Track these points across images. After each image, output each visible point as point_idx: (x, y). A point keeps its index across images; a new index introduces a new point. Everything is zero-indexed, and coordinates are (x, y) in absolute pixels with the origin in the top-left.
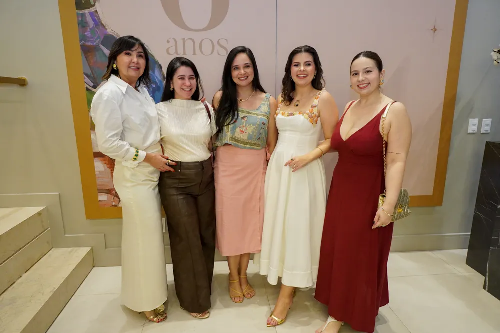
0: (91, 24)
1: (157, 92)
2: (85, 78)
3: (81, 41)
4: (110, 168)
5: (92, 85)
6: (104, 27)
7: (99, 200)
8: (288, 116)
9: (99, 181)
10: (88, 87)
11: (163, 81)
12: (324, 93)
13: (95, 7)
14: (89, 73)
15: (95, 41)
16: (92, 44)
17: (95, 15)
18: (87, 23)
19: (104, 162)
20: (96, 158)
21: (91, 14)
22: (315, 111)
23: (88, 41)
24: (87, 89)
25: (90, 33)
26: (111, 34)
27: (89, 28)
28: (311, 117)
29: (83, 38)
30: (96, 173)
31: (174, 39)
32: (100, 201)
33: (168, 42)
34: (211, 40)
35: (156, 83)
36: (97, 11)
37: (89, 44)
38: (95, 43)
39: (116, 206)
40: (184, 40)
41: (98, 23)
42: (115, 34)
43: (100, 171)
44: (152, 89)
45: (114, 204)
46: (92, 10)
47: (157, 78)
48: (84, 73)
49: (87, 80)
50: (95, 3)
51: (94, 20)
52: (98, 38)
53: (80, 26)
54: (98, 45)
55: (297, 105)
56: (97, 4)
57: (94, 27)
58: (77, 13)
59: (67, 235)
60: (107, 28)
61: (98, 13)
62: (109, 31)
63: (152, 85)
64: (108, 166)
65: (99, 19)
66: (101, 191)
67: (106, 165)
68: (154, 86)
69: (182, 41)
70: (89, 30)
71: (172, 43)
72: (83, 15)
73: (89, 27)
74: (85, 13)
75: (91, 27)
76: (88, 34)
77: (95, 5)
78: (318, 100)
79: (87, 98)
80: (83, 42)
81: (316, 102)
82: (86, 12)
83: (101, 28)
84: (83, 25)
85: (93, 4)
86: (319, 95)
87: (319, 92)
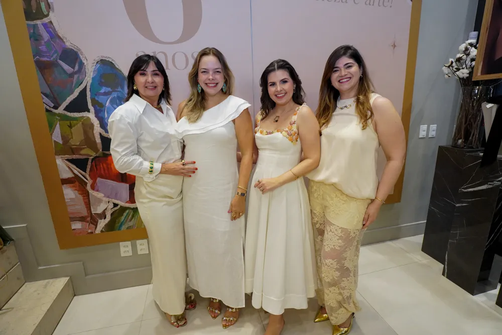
0: (46, 36)
2: (43, 99)
3: (34, 56)
4: (81, 194)
5: (52, 105)
6: (62, 40)
7: (73, 228)
8: (266, 134)
9: (70, 209)
10: (48, 107)
12: (304, 109)
13: (48, 18)
14: (48, 91)
15: (52, 57)
16: (48, 60)
17: (49, 26)
18: (40, 35)
19: (74, 188)
20: (65, 185)
21: (45, 25)
22: (294, 128)
23: (43, 56)
24: (47, 110)
25: (44, 47)
26: (71, 47)
27: (43, 42)
28: (290, 135)
29: (37, 53)
30: (66, 201)
32: (73, 230)
34: (184, 54)
36: (51, 22)
37: (45, 59)
38: (52, 59)
39: (92, 233)
40: (154, 53)
41: (54, 35)
42: (74, 48)
43: (70, 199)
45: (89, 231)
46: (46, 20)
48: (42, 93)
49: (46, 100)
50: (49, 12)
51: (48, 32)
52: (56, 52)
53: (32, 39)
54: (56, 61)
55: (276, 121)
56: (51, 14)
57: (48, 40)
58: (27, 24)
59: (40, 268)
60: (65, 40)
61: (52, 24)
62: (68, 44)
64: (80, 192)
65: (54, 30)
66: (74, 219)
67: (76, 191)
70: (43, 44)
72: (35, 26)
73: (43, 39)
74: (37, 24)
75: (46, 40)
76: (43, 48)
77: (47, 15)
78: (297, 116)
79: (48, 120)
80: (37, 57)
81: (294, 118)
82: (39, 22)
83: (58, 40)
84: (35, 37)
85: (46, 13)
86: (298, 110)
87: (298, 108)
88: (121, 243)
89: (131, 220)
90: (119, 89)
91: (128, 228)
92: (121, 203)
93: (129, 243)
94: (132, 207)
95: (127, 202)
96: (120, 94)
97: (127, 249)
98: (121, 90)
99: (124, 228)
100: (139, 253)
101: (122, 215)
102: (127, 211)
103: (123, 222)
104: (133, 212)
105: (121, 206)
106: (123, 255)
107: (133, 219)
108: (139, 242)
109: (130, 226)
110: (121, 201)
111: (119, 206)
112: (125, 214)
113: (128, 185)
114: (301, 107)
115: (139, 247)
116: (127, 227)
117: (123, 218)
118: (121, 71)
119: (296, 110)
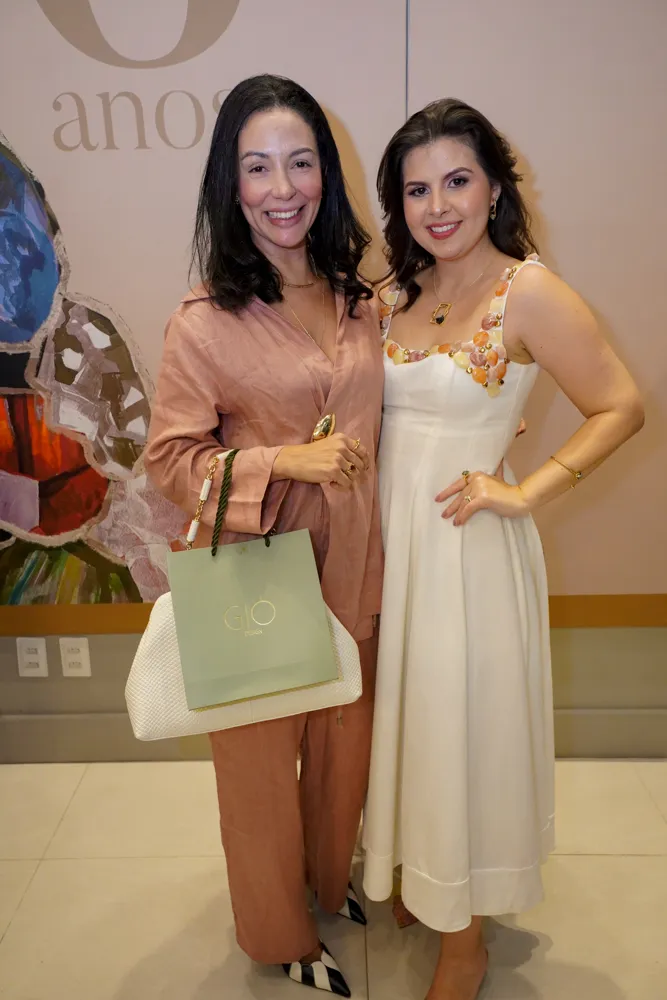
1: (35, 271)
8: (405, 361)
11: (50, 235)
12: (529, 272)
22: (496, 339)
28: (480, 362)
31: (76, 96)
33: (57, 106)
34: (191, 96)
35: (29, 243)
40: (105, 97)
44: (18, 262)
47: (31, 225)
55: (440, 321)
63: (19, 248)
68: (25, 252)
69: (100, 100)
71: (70, 108)
78: (505, 297)
81: (497, 306)
86: (509, 278)
87: (508, 270)
88: (19, 640)
89: (43, 581)
90: (10, 209)
91: (35, 601)
92: (20, 532)
93: (40, 643)
94: (48, 545)
95: (32, 530)
96: (11, 225)
97: (32, 658)
98: (17, 213)
99: (25, 599)
100: (68, 672)
101: (21, 564)
102: (34, 555)
103: (23, 582)
104: (50, 558)
105: (18, 540)
106: (25, 672)
107: (49, 580)
108: (65, 642)
109: (42, 597)
110: (18, 525)
111: (13, 539)
112: (28, 563)
113: (35, 483)
114: (519, 266)
115: (66, 658)
116: (33, 596)
117: (23, 572)
118: (13, 155)
119: (504, 278)
